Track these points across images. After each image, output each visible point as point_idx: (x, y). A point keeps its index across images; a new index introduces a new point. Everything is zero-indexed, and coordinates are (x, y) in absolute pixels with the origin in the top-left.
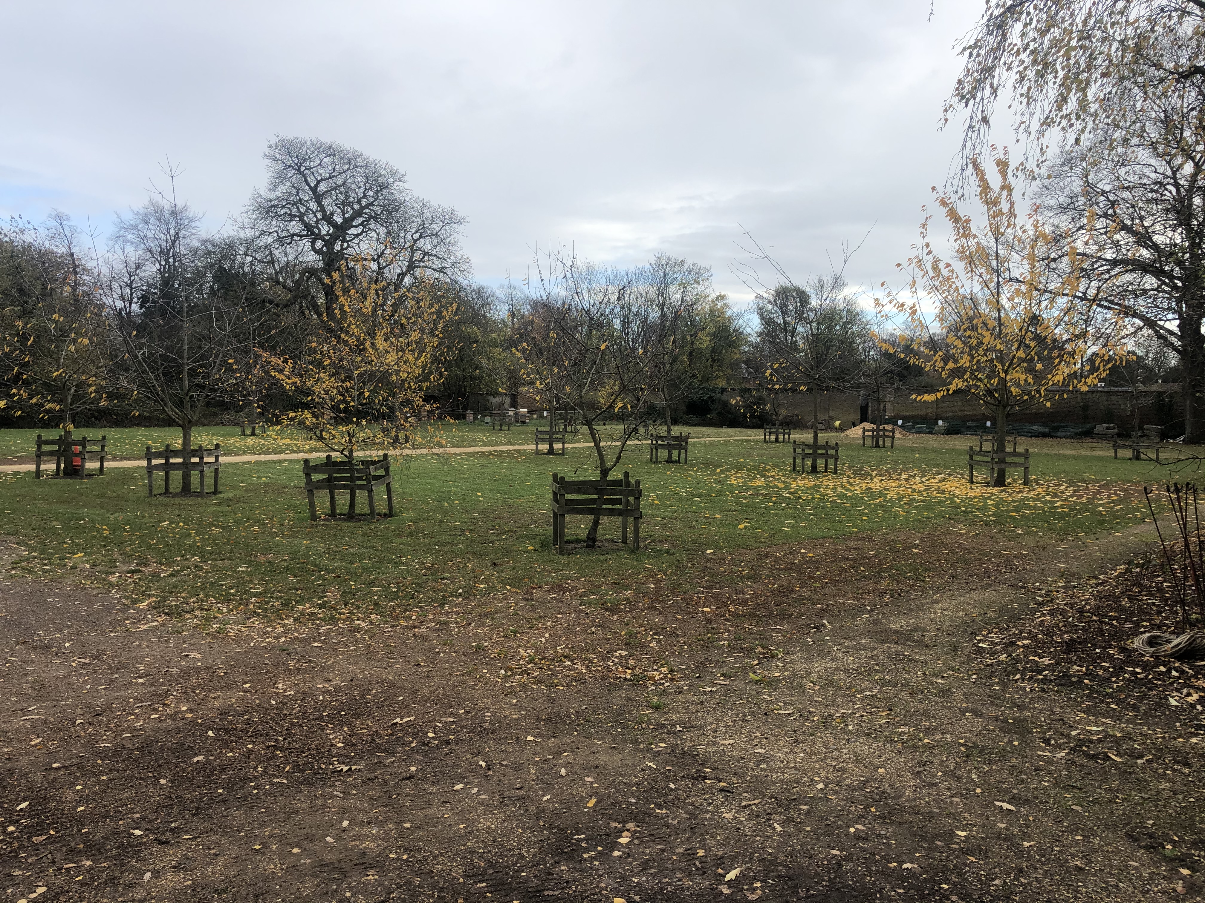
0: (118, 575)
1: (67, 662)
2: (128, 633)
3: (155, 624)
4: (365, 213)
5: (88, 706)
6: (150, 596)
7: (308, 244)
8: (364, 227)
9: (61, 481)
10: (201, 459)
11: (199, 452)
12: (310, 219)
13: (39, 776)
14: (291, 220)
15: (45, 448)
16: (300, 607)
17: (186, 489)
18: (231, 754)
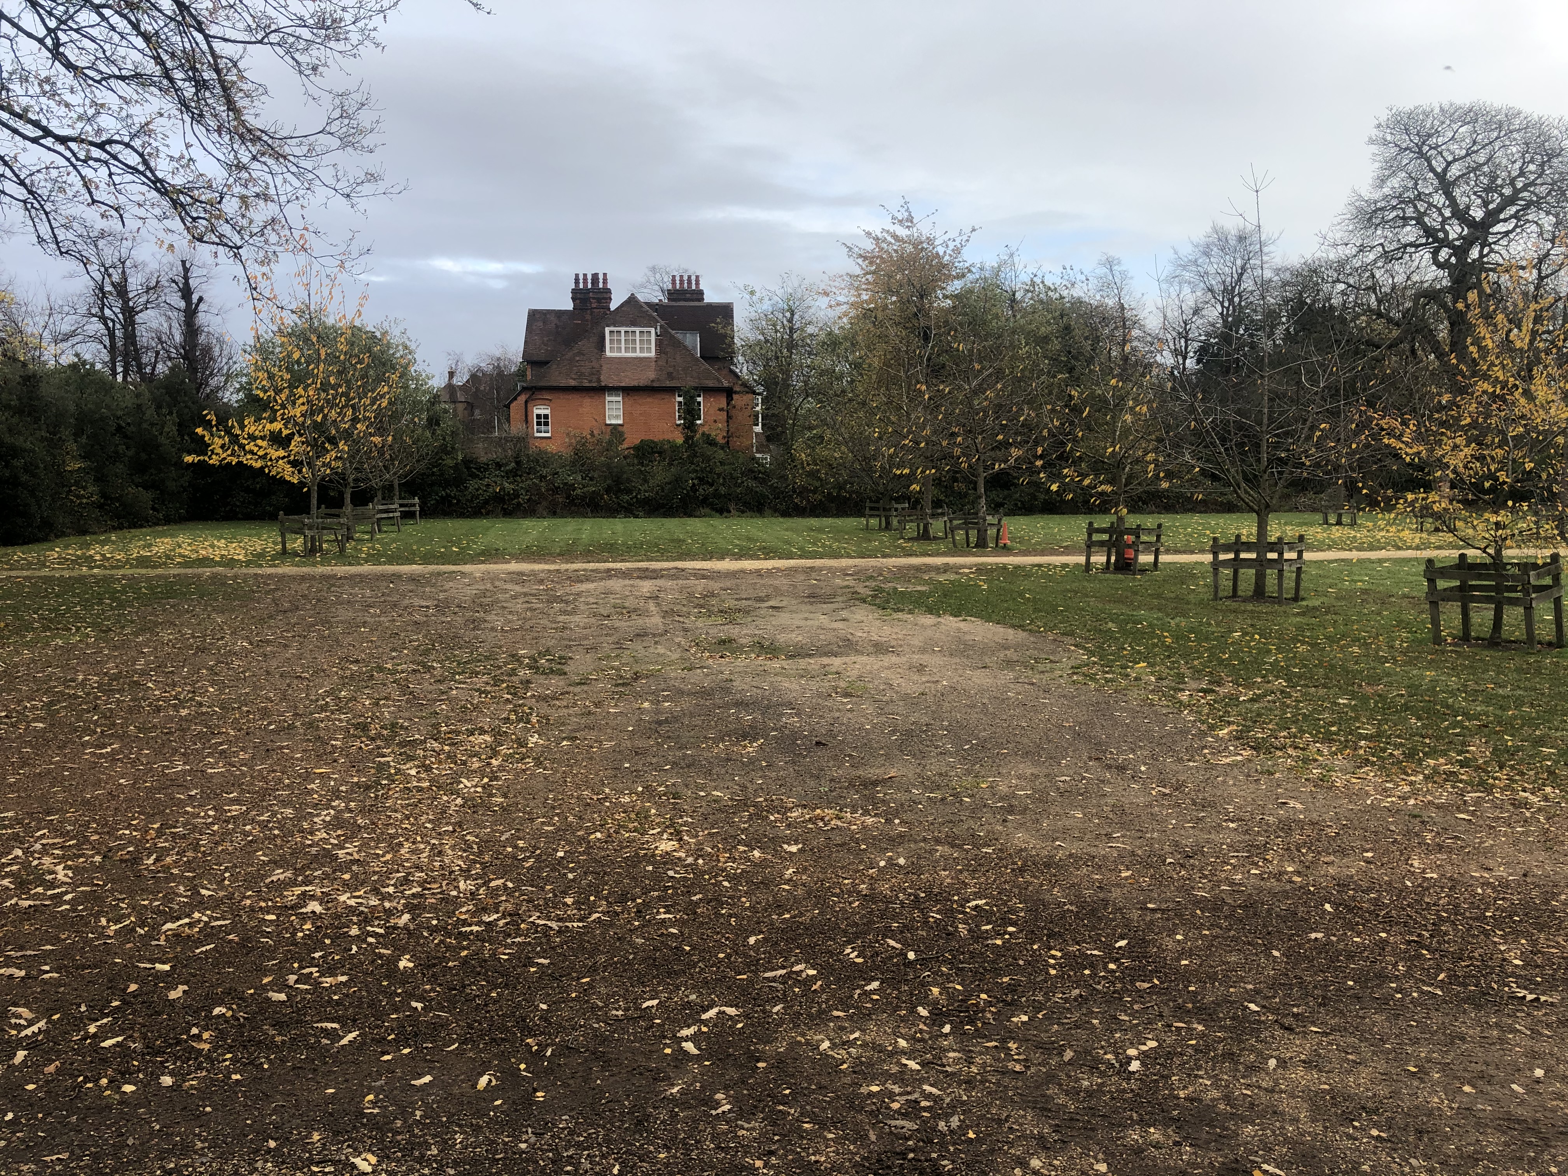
0: (1188, 693)
1: (1146, 790)
2: (1209, 766)
3: (1239, 758)
4: (1522, 199)
5: (1176, 844)
6: (1229, 723)
7: (1428, 256)
8: (1519, 220)
9: (1112, 576)
10: (1281, 554)
11: (1278, 546)
12: (1433, 220)
13: (1135, 914)
14: (1404, 226)
15: (1096, 537)
16: (1432, 762)
17: (1259, 593)
18: (1358, 939)
